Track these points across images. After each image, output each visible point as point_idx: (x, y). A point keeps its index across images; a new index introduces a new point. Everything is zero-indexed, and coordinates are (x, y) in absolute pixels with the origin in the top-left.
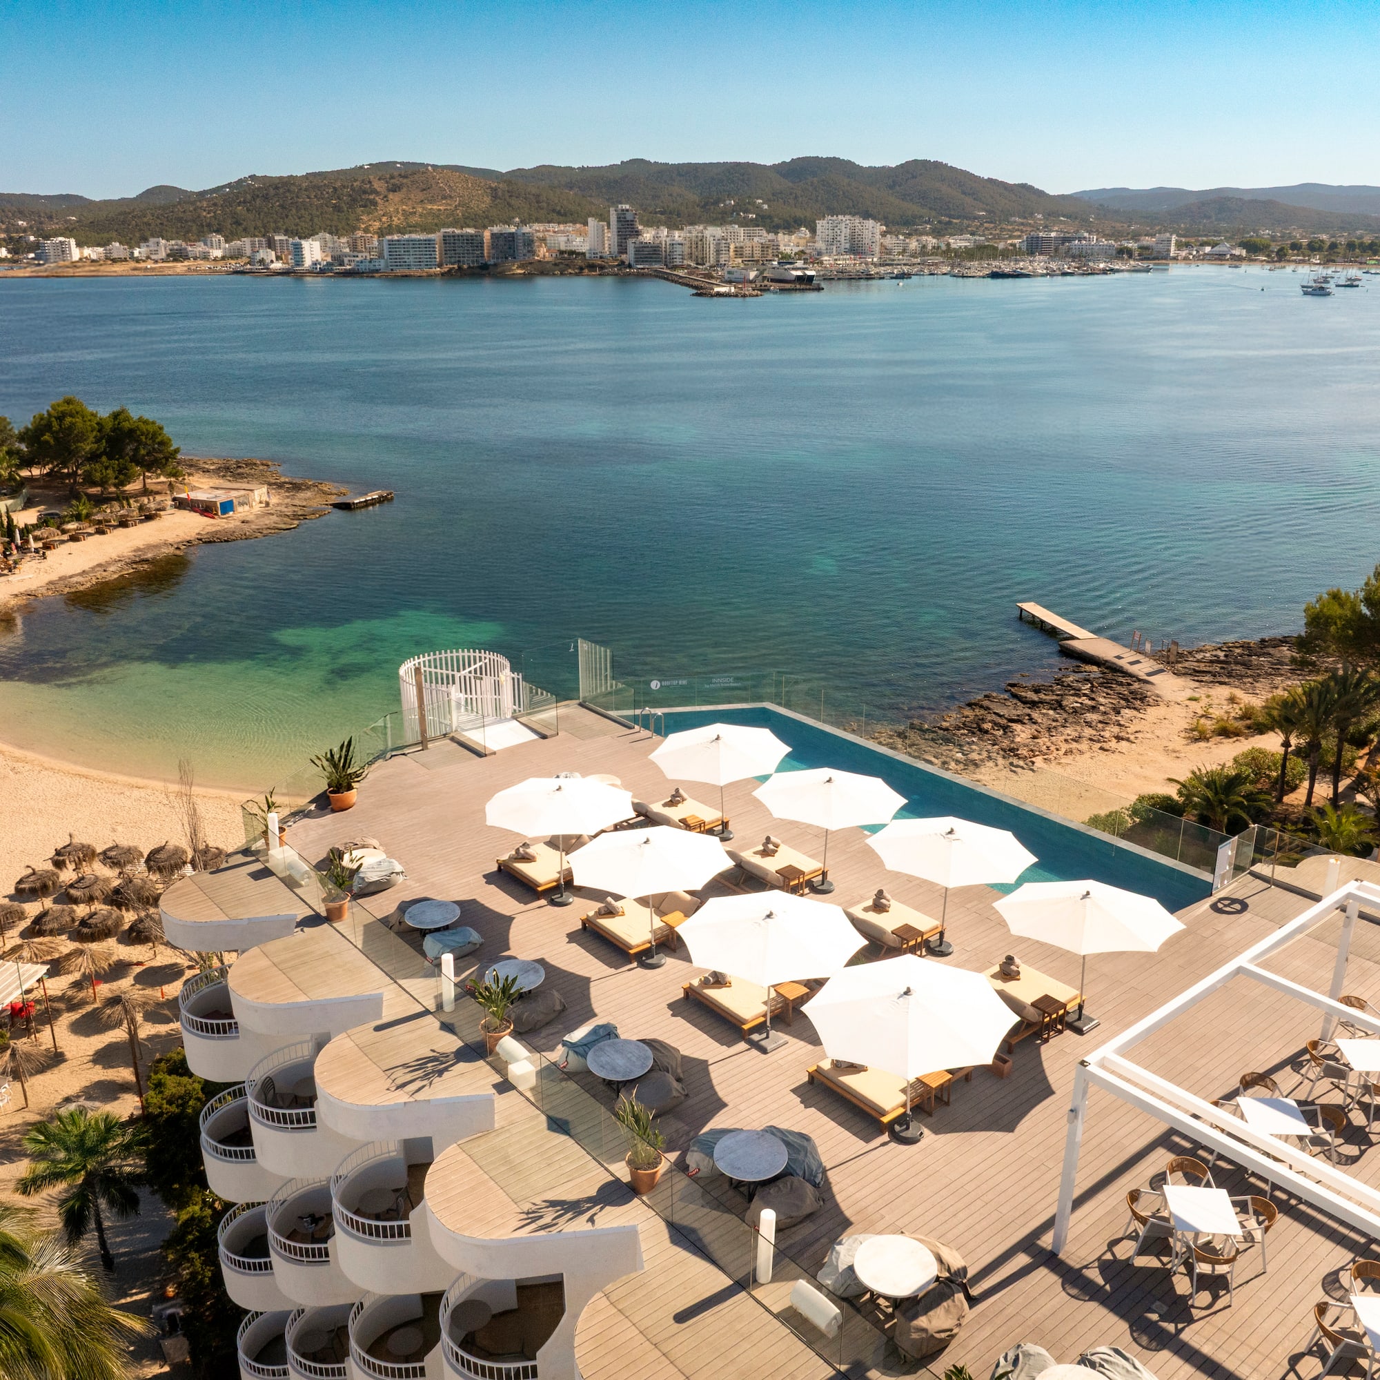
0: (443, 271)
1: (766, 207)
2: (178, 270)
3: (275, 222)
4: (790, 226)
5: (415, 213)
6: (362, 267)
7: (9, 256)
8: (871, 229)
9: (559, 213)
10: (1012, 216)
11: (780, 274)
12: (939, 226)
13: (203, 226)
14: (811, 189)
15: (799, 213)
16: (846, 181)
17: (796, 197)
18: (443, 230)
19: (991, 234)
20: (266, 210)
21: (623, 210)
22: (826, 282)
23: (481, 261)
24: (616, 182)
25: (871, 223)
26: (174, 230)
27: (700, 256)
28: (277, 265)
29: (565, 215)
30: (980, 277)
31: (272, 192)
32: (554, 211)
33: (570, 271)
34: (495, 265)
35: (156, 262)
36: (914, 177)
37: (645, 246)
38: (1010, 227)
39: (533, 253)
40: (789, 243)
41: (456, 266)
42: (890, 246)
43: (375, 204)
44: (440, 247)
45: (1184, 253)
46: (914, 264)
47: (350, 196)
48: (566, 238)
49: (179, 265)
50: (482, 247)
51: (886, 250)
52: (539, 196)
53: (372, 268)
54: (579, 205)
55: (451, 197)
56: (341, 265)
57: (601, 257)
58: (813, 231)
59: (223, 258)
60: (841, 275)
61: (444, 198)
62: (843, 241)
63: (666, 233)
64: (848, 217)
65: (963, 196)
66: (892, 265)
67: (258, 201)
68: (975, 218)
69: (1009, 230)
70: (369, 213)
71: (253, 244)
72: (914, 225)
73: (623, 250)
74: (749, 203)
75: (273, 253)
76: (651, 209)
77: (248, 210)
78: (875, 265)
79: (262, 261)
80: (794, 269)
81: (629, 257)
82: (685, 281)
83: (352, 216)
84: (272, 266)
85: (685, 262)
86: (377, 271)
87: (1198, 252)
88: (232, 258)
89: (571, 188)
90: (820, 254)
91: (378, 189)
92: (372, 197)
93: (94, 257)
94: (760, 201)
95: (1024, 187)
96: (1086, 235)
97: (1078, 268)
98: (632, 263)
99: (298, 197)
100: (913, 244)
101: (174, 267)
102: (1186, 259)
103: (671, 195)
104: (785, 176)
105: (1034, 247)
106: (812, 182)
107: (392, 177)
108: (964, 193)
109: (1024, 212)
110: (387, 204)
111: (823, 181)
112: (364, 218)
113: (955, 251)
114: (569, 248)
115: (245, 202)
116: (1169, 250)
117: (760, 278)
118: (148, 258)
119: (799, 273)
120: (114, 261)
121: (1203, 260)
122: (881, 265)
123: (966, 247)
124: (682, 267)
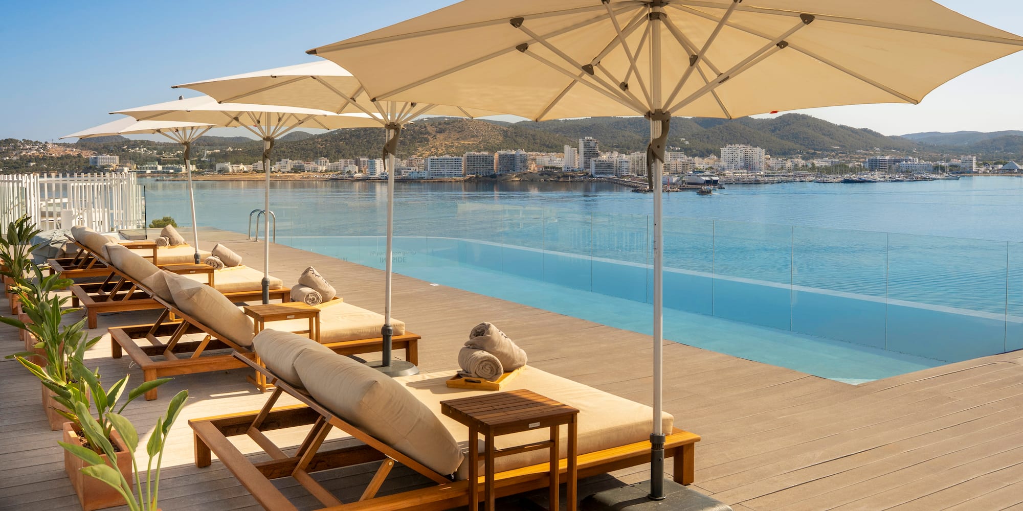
0: (465, 179)
1: (687, 143)
2: (296, 178)
3: (363, 151)
4: (703, 155)
5: (453, 146)
6: (413, 176)
7: (197, 170)
8: (758, 153)
9: (548, 146)
10: (858, 149)
11: (694, 179)
12: (807, 155)
13: (317, 154)
14: (718, 132)
15: (710, 147)
16: (742, 127)
17: (708, 138)
18: (467, 153)
19: (844, 160)
20: (358, 144)
21: (588, 140)
22: (727, 185)
23: (492, 172)
24: (587, 128)
25: (758, 149)
26: (299, 155)
27: (640, 170)
28: (359, 175)
29: (551, 147)
30: (836, 182)
31: (363, 133)
32: (544, 145)
33: (551, 179)
34: (501, 175)
35: (284, 173)
36: (789, 124)
37: (602, 163)
38: (857, 156)
39: (527, 167)
40: (700, 163)
41: (474, 176)
42: (772, 165)
43: (428, 140)
44: (465, 163)
45: (983, 169)
46: (789, 176)
47: (412, 135)
48: (549, 159)
49: (298, 174)
50: (493, 163)
51: (769, 167)
52: (534, 136)
53: (419, 176)
54: (561, 141)
55: (477, 136)
56: (399, 175)
57: (572, 171)
58: (719, 156)
59: (326, 171)
60: (737, 182)
61: (473, 137)
62: (739, 161)
63: (617, 155)
64: (742, 146)
65: (823, 136)
66: (773, 176)
67: (353, 138)
68: (832, 151)
69: (856, 158)
70: (423, 146)
71: (346, 162)
72: (790, 155)
73: (587, 166)
74: (676, 140)
75: (357, 167)
76: (609, 145)
77: (346, 144)
78: (762, 176)
79: (349, 172)
80: (704, 176)
81: (592, 170)
82: (628, 184)
83: (412, 148)
84: (355, 175)
85: (630, 174)
86: (422, 178)
87: (993, 168)
88: (331, 171)
89: (557, 132)
90: (723, 169)
91: (430, 131)
92: (426, 136)
93: (246, 169)
94: (684, 139)
95: (865, 130)
96: (911, 158)
97: (906, 177)
98: (594, 174)
99: (378, 136)
100: (789, 164)
101: (294, 176)
102: (984, 172)
103: (623, 136)
104: (700, 124)
105: (874, 165)
106: (719, 128)
107: (440, 124)
108: (824, 134)
109: (866, 146)
110: (435, 140)
111: (726, 127)
112: (420, 149)
113: (818, 168)
114: (551, 165)
115: (345, 139)
116: (971, 167)
117: (680, 182)
118: (279, 170)
119: (707, 178)
120: (258, 172)
121: (998, 173)
122: (766, 176)
123: (826, 166)
124: (627, 177)
